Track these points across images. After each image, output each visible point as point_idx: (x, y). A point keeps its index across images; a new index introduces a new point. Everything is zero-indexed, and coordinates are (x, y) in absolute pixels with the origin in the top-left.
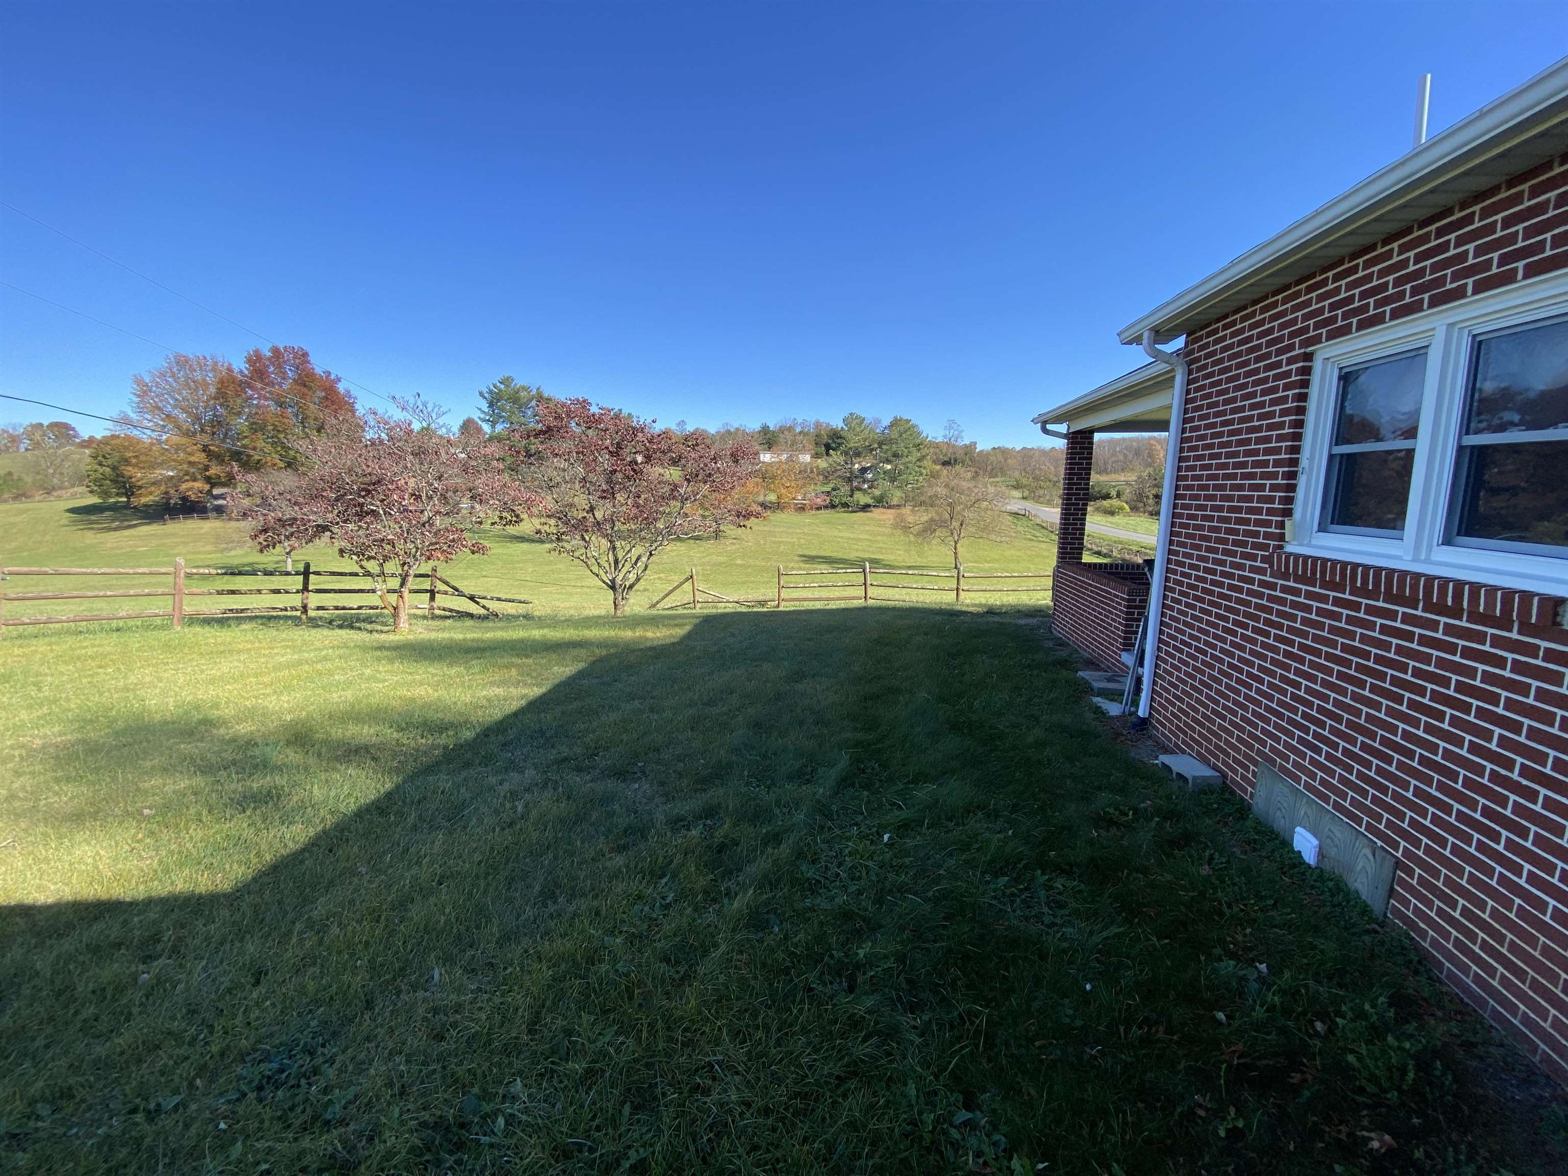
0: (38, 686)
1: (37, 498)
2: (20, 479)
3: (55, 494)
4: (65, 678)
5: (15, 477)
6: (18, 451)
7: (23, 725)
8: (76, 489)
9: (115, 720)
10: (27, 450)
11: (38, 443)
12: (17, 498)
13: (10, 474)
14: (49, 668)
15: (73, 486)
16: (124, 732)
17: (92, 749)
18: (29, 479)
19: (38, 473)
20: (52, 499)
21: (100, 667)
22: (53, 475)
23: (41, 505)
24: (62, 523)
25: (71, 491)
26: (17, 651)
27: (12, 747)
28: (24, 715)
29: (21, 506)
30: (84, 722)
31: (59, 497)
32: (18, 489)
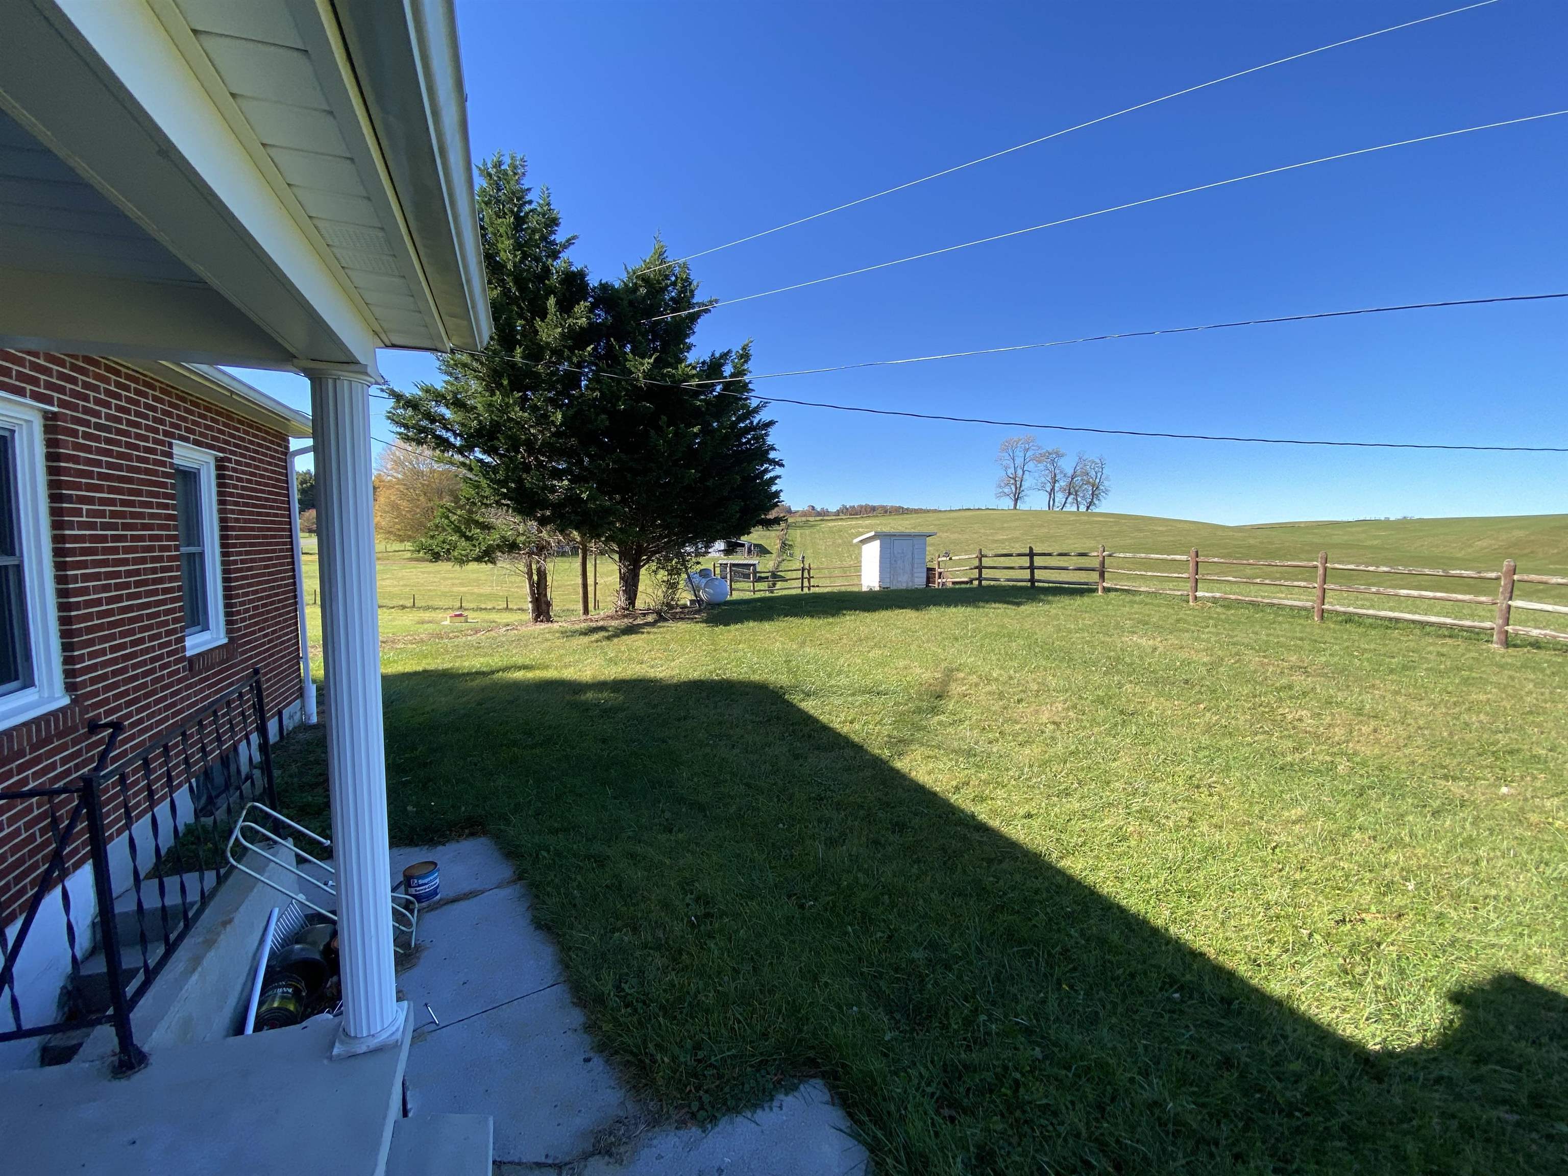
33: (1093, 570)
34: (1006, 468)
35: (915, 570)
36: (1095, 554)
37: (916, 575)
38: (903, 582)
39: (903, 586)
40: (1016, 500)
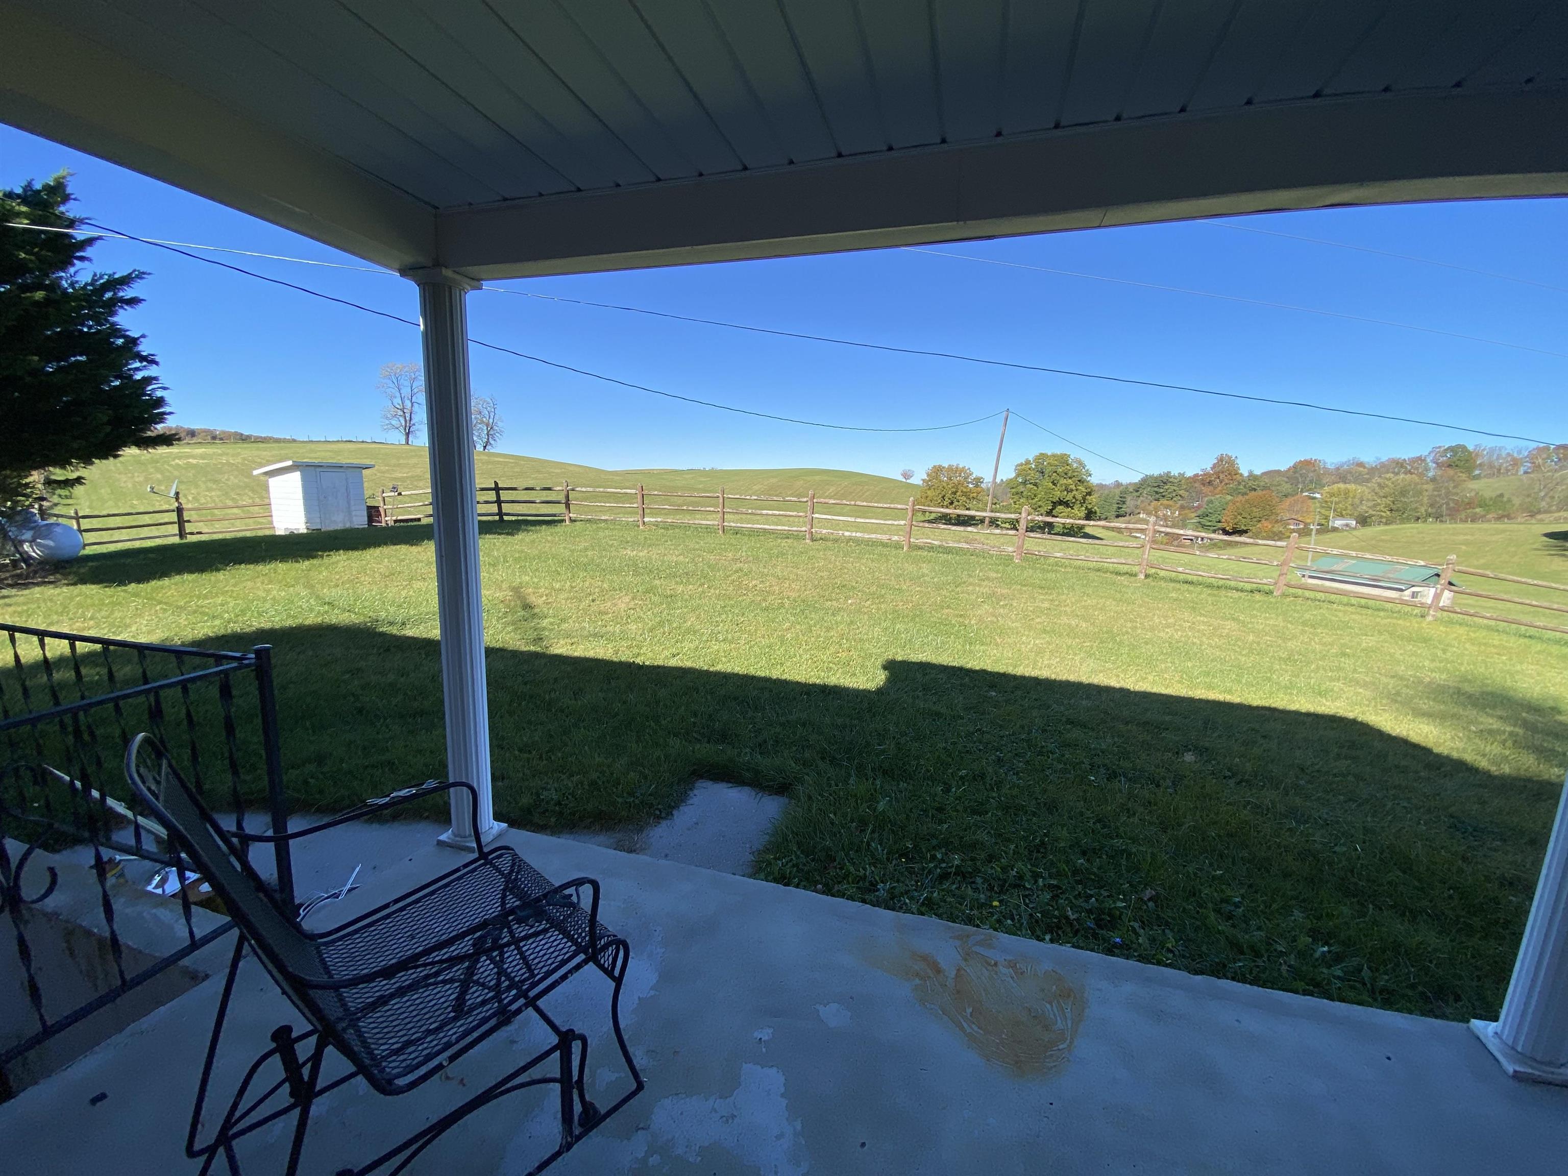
0: (1444, 651)
1: (1519, 520)
2: (1509, 501)
3: (1539, 517)
4: (1466, 652)
5: (1505, 499)
6: (1516, 474)
7: (1424, 666)
8: (1561, 514)
9: (1487, 685)
10: (1526, 473)
11: (1539, 466)
12: (1499, 518)
13: (1502, 495)
14: (1459, 644)
15: (1559, 510)
16: (1488, 694)
17: (1459, 692)
18: (1517, 501)
19: (1529, 496)
20: (1533, 521)
21: (1498, 654)
22: (1543, 499)
23: (1522, 527)
24: (1535, 546)
25: (1556, 515)
26: (1441, 628)
27: (1411, 676)
28: (1427, 663)
29: (1502, 526)
30: (1464, 679)
31: (1541, 521)
32: (1504, 511)
33: (559, 503)
34: (392, 397)
35: (353, 508)
36: (560, 488)
37: (354, 513)
38: (337, 522)
39: (339, 527)
40: (408, 434)
